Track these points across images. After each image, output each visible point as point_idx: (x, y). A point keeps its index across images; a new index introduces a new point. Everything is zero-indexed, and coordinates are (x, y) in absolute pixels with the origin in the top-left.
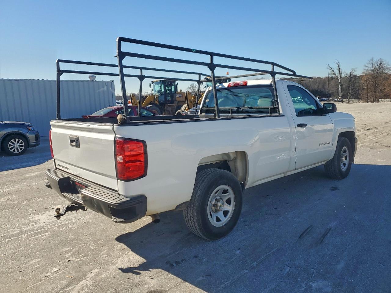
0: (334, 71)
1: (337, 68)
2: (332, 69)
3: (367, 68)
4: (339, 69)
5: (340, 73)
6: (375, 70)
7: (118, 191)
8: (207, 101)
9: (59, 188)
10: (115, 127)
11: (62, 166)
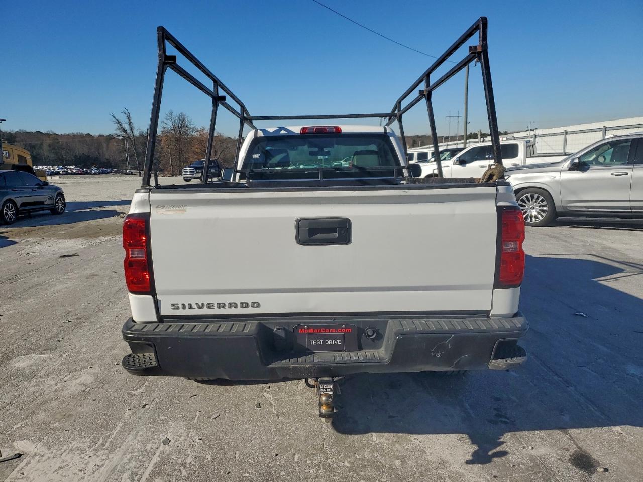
0: (123, 126)
1: (127, 121)
2: (119, 122)
3: (165, 125)
4: (130, 124)
5: (132, 130)
6: (176, 130)
7: (490, 310)
8: (254, 156)
9: (260, 354)
10: (499, 187)
11: (210, 306)
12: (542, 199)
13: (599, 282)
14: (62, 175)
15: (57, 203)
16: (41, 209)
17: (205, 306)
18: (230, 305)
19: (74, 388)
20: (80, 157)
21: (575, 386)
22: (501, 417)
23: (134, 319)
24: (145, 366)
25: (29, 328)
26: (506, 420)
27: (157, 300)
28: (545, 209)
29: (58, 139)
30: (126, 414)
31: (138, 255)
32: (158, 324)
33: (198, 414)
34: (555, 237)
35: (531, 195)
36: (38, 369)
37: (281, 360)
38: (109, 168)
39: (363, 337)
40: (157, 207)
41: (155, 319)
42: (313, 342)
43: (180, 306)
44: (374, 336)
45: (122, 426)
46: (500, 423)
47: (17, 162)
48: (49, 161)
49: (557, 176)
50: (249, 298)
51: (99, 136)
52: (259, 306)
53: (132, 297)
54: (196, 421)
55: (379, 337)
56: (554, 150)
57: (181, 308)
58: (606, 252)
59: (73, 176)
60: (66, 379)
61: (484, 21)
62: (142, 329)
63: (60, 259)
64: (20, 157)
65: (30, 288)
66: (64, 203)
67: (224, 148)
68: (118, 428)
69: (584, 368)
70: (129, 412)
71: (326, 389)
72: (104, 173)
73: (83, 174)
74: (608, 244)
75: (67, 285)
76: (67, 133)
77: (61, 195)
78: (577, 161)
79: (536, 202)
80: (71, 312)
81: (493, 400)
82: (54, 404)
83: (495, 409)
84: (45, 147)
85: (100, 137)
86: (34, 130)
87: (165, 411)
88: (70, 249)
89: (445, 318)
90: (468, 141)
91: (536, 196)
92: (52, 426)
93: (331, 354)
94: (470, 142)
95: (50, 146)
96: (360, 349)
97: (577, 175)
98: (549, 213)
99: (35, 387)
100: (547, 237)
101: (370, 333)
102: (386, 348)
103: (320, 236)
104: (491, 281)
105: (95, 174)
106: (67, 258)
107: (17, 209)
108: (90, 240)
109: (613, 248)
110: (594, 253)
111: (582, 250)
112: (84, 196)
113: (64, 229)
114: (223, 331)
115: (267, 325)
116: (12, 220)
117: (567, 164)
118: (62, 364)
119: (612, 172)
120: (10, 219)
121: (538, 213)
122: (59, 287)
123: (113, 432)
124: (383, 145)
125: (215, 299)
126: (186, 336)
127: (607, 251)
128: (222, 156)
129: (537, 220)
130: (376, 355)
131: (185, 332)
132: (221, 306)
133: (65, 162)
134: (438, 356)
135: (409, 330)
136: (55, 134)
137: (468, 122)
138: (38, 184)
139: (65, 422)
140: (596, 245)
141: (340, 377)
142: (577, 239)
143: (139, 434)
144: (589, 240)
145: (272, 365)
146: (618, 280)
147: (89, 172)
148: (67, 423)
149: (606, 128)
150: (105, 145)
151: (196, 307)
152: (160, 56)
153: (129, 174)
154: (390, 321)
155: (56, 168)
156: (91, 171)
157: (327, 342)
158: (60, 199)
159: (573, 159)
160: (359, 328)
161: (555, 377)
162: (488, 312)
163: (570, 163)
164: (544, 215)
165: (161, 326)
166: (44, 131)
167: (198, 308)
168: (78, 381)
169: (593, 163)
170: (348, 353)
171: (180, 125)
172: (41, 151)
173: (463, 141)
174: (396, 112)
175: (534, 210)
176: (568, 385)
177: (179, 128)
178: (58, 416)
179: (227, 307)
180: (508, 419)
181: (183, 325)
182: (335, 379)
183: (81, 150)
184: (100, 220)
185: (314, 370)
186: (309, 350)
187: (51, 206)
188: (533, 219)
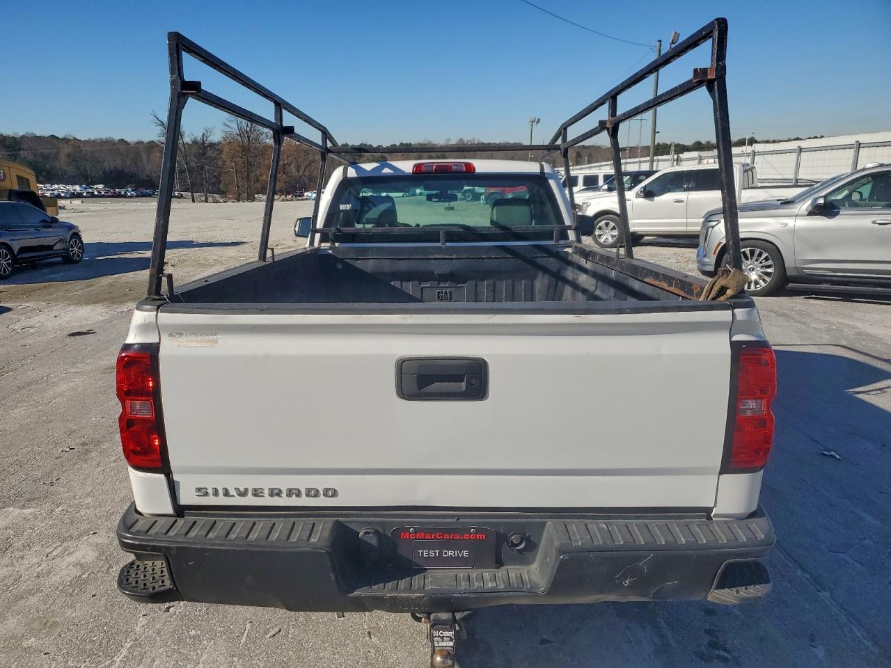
6: (242, 135)
7: (713, 508)
8: (342, 207)
9: (336, 577)
10: (736, 311)
11: (257, 493)
12: (767, 256)
13: (856, 395)
14: (86, 197)
15: (72, 247)
16: (49, 256)
17: (250, 493)
18: (290, 493)
19: (65, 572)
20: (111, 172)
21: (831, 591)
22: (718, 649)
23: (139, 509)
24: (154, 588)
25: (11, 460)
26: (726, 655)
27: (173, 480)
28: (769, 270)
29: (80, 147)
30: (140, 625)
31: (141, 409)
32: (174, 519)
33: (248, 626)
34: (784, 315)
35: (750, 251)
36: (17, 535)
37: (370, 584)
38: (151, 188)
39: (505, 548)
40: (171, 335)
41: (170, 510)
42: (422, 553)
43: (210, 491)
44: (522, 546)
45: (131, 647)
46: (716, 660)
47: (16, 187)
48: (68, 178)
49: (791, 222)
50: (320, 482)
51: (136, 143)
52: (335, 494)
53: (136, 476)
54: (244, 640)
55: (532, 546)
56: (782, 175)
57: (211, 495)
58: (864, 343)
59: (101, 199)
60: (54, 553)
61: (722, 25)
62: (148, 531)
63: (68, 340)
64: (20, 178)
65: (20, 388)
66: (82, 246)
67: (310, 162)
68: (124, 652)
69: (842, 556)
70: (143, 621)
71: (442, 638)
72: (143, 195)
73: (115, 197)
74: (864, 327)
75: (73, 384)
76: (93, 139)
77: (76, 236)
78: (821, 201)
79: (757, 260)
80: (74, 431)
81: (703, 613)
82: (33, 600)
83: (706, 631)
84: (63, 158)
85: (137, 145)
86: (46, 134)
87: (198, 620)
88: (84, 323)
89: (638, 518)
90: (655, 158)
91: (758, 251)
92: (25, 644)
93: (451, 573)
94: (659, 160)
95: (68, 156)
96: (499, 563)
97: (820, 222)
98: (775, 278)
99: (9, 568)
100: (773, 315)
101: (515, 539)
102: (541, 565)
103: (437, 386)
104: (717, 462)
105: (131, 197)
106: (78, 337)
107: (14, 257)
108: (114, 306)
109: (871, 336)
110: (844, 343)
111: (826, 338)
112: (112, 233)
113: (79, 287)
114: (277, 539)
115: (351, 526)
116: (7, 273)
117: (806, 205)
118: (52, 526)
119: (874, 219)
120: (5, 271)
121: (760, 276)
122: (63, 387)
123: (115, 659)
124: (538, 190)
125: (266, 483)
126: (217, 545)
127: (864, 340)
128: (307, 173)
129: (758, 286)
130: (525, 577)
131: (216, 538)
132: (275, 493)
133: (90, 180)
134: (627, 583)
135: (580, 544)
136: (75, 139)
137: (657, 131)
138: (44, 221)
139: (46, 637)
140: (846, 330)
141: (466, 613)
142: (818, 319)
143: (155, 663)
144: (834, 320)
145: (356, 593)
146: (885, 392)
147: (123, 193)
148: (48, 638)
149: (860, 144)
150: (144, 156)
151: (235, 494)
152: (173, 83)
153: (179, 198)
154: (549, 523)
155: (78, 188)
156: (125, 193)
157: (446, 553)
158: (76, 242)
159: (816, 199)
160: (497, 533)
161: (799, 572)
162: (709, 510)
163: (811, 204)
164: (768, 279)
165: (181, 522)
166: (61, 136)
167: (239, 495)
168: (71, 559)
169: (845, 206)
170: (479, 571)
171: (248, 130)
172: (57, 163)
173: (648, 158)
174: (559, 142)
175: (754, 272)
176: (819, 589)
177: (247, 133)
178: (36, 625)
179: (284, 495)
180: (729, 653)
181: (215, 522)
182: (458, 616)
183: (112, 163)
184: (131, 274)
185: (424, 603)
186: (416, 565)
187: (63, 251)
188: (752, 285)
